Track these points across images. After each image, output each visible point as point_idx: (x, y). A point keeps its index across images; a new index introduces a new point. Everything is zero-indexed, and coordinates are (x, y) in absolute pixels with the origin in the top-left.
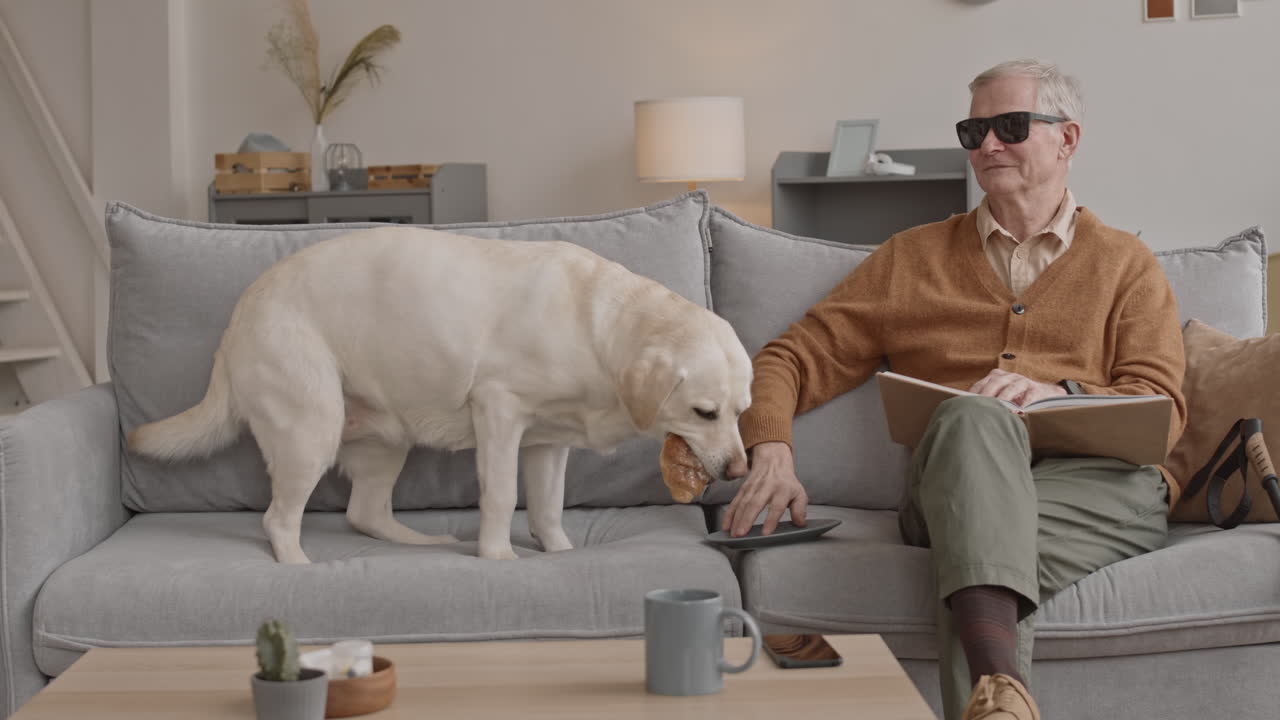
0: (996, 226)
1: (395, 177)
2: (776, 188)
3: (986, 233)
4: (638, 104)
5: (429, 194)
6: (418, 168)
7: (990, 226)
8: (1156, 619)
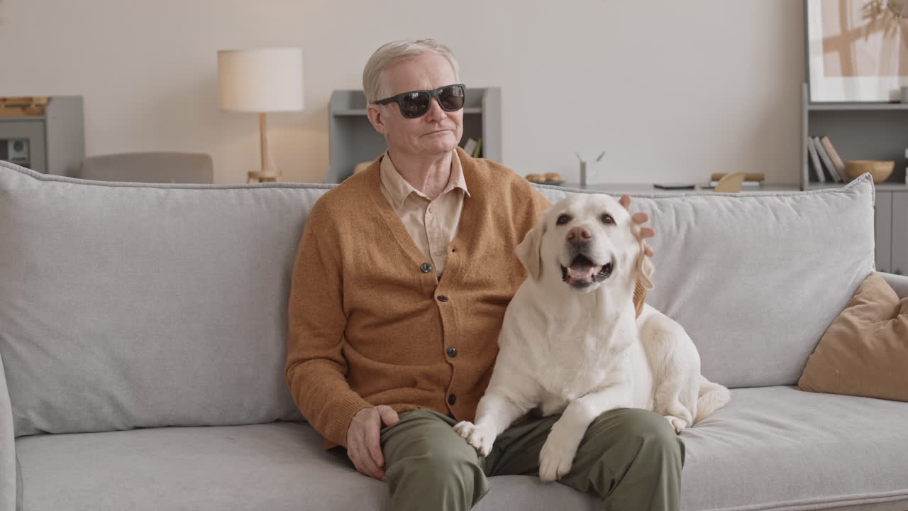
0: (411, 188)
1: (7, 106)
2: (332, 119)
3: (404, 195)
4: (220, 53)
5: (44, 121)
6: (31, 99)
7: (405, 188)
8: (819, 498)
